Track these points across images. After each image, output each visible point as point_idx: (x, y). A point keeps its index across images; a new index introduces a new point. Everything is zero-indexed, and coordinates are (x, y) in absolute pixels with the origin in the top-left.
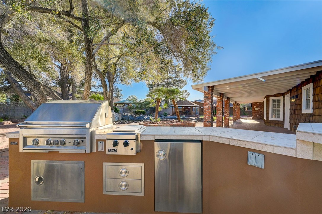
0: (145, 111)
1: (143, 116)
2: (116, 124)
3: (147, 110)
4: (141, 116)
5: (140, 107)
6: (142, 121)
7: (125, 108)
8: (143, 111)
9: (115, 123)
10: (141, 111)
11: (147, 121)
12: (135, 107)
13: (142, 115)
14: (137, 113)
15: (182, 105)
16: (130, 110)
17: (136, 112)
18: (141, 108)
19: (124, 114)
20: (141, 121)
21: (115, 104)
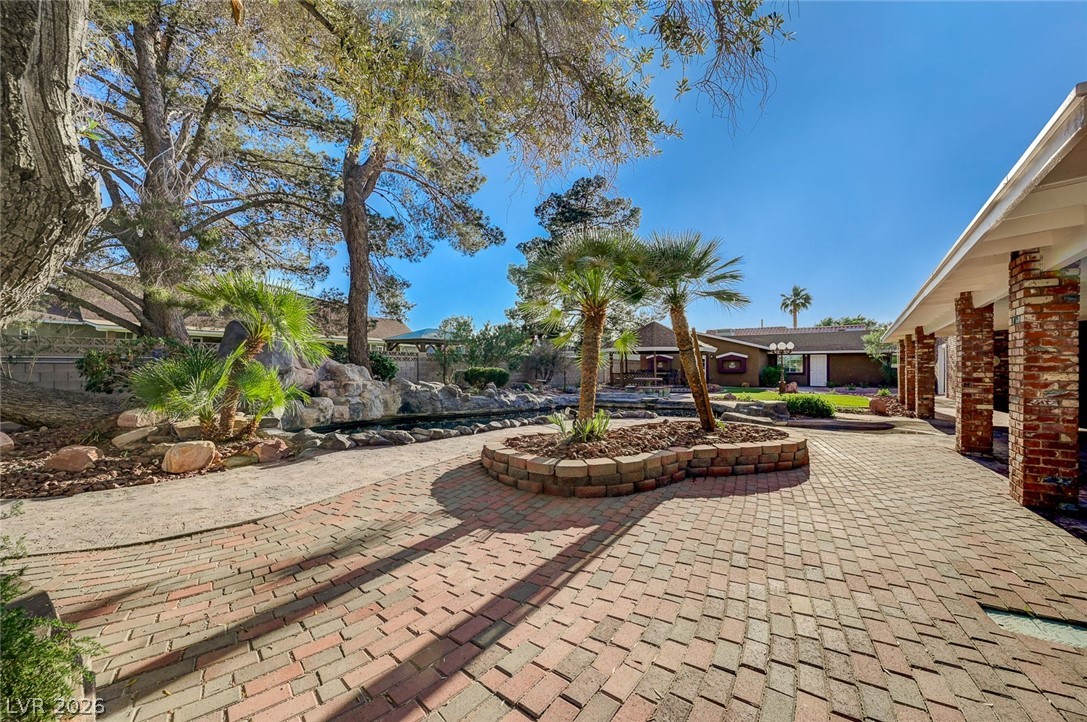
0: (504, 370)
1: (499, 394)
2: (350, 448)
3: (512, 367)
4: (490, 395)
5: (485, 356)
6: (498, 425)
7: (422, 359)
8: (498, 369)
9: (348, 444)
10: (490, 372)
11: (523, 424)
12: (464, 356)
13: (492, 388)
14: (471, 378)
15: (652, 346)
16: (444, 366)
17: (466, 373)
18: (487, 360)
19: (413, 387)
20: (493, 424)
21: (389, 345)
